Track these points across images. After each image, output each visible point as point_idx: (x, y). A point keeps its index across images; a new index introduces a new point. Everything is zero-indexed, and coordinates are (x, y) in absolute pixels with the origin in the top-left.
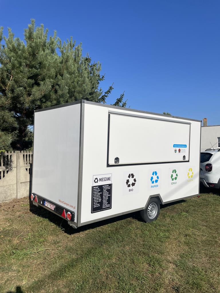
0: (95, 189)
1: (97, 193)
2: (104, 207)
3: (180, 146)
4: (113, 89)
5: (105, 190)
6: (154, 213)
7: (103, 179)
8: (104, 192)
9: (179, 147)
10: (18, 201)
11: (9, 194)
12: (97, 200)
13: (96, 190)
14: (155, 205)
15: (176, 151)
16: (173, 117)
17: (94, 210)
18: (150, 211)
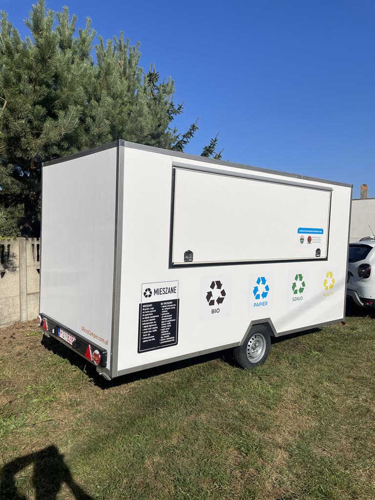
0: (146, 309)
1: (150, 316)
2: (162, 341)
3: (312, 231)
4: (198, 128)
5: (165, 311)
6: (260, 351)
7: (162, 290)
8: (162, 314)
9: (307, 233)
10: (23, 327)
11: (5, 314)
12: (149, 329)
13: (148, 310)
14: (262, 338)
15: (302, 240)
16: (299, 177)
17: (144, 347)
18: (252, 348)
